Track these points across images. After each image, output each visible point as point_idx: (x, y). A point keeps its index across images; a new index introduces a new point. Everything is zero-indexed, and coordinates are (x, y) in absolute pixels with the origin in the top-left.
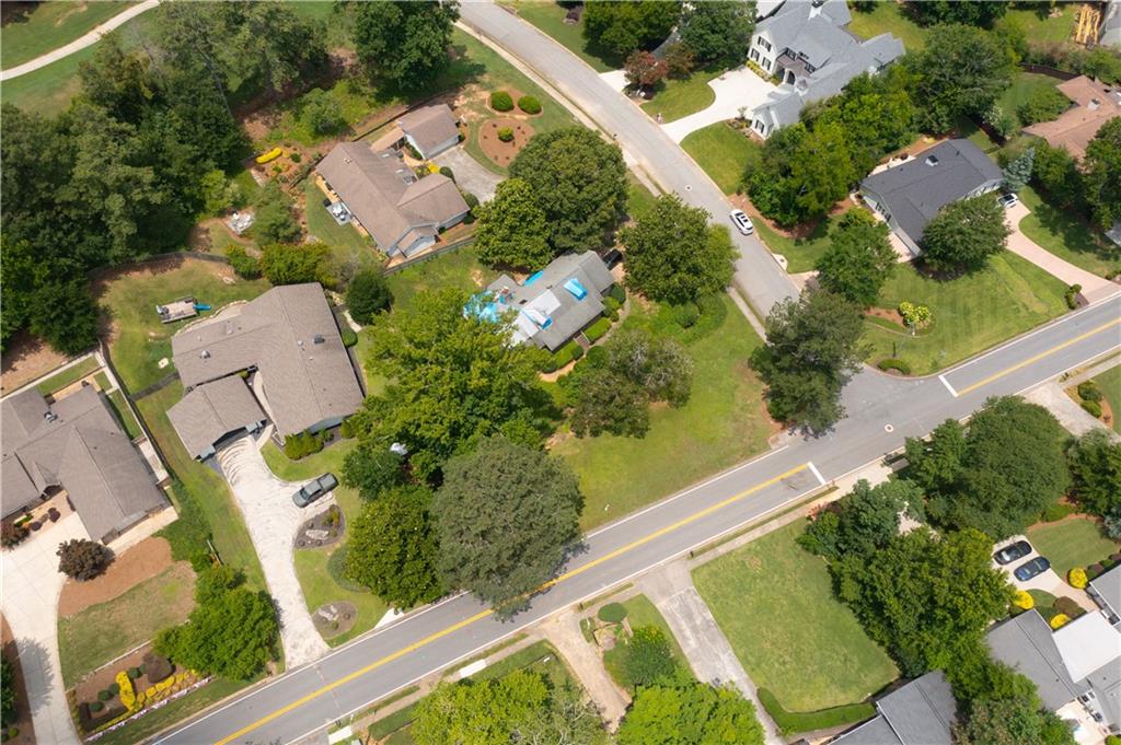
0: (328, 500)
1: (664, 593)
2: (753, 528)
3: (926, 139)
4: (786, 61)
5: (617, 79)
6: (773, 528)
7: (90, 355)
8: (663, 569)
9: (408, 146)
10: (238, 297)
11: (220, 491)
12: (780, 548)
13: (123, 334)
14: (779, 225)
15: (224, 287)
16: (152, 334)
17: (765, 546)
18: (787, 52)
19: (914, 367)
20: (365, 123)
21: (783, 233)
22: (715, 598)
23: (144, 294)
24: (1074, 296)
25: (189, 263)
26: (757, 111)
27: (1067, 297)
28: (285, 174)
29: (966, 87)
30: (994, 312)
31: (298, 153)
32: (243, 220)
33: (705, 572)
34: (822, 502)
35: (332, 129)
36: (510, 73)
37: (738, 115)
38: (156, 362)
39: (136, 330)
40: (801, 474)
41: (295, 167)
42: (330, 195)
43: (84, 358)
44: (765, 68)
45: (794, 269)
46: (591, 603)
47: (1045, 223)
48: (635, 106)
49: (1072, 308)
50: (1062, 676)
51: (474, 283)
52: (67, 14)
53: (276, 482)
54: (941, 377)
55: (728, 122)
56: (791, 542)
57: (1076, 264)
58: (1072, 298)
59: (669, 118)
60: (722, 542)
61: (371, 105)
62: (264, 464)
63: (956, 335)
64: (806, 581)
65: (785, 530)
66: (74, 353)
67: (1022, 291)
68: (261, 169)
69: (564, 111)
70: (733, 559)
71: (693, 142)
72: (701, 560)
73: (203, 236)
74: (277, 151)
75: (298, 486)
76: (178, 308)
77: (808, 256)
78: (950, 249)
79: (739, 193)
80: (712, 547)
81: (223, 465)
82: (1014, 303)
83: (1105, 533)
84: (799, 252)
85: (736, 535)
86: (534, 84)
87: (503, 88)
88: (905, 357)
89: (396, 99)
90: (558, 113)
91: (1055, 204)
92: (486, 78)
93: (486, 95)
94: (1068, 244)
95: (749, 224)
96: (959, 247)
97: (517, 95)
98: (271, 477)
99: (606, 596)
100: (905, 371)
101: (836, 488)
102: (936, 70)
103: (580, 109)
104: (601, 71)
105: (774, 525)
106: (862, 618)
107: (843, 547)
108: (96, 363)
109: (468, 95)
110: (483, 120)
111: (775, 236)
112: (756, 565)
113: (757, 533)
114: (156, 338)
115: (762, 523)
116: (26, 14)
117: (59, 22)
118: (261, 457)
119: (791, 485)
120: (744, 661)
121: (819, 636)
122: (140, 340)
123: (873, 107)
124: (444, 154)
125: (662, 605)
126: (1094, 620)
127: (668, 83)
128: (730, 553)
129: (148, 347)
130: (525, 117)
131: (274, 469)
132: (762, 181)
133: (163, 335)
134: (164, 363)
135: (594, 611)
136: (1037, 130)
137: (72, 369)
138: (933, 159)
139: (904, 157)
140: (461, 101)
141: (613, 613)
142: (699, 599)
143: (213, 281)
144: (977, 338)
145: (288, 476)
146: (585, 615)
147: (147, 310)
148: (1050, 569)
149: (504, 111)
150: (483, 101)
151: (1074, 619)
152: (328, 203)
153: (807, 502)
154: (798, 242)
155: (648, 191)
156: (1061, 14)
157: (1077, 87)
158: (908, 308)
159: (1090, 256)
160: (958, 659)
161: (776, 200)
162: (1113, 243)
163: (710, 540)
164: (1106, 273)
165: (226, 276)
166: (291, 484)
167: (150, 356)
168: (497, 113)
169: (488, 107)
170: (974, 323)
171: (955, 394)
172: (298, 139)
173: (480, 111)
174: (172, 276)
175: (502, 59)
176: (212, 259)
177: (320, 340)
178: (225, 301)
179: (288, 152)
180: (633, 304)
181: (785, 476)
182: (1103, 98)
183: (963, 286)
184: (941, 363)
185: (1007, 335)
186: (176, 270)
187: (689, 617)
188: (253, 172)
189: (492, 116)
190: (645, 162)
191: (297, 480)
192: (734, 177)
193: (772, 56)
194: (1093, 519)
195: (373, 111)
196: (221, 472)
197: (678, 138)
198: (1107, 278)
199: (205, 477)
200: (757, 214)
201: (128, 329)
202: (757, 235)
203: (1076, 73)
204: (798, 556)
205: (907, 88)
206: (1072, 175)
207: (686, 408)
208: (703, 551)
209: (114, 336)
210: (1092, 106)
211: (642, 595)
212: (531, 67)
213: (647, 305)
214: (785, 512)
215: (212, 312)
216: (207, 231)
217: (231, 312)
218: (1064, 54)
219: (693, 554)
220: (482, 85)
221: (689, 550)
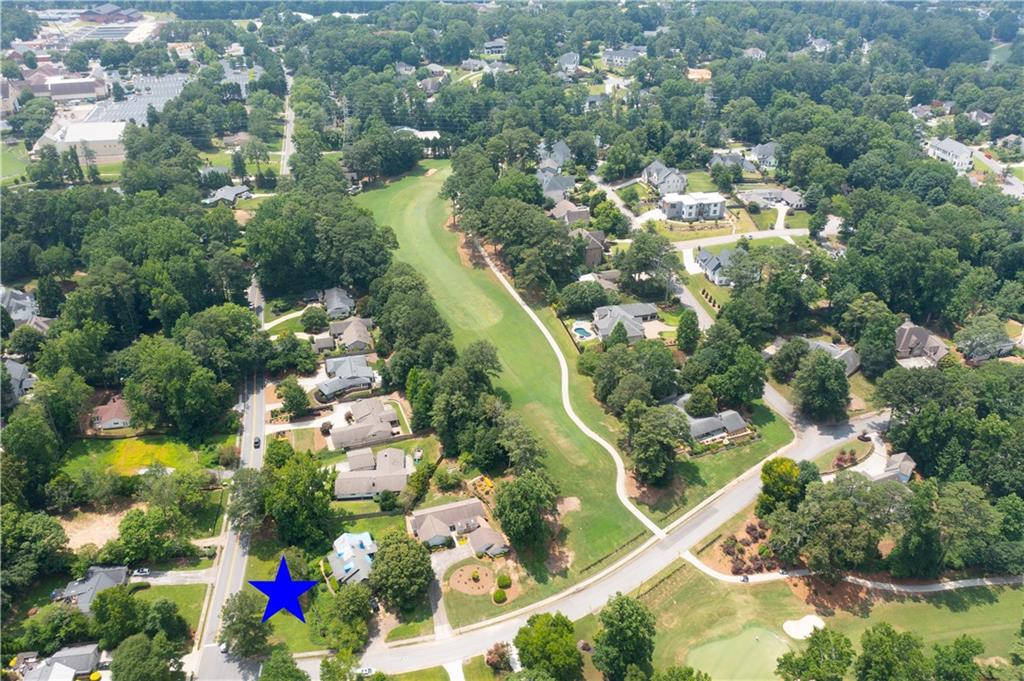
1: (207, 574)
2: (207, 612)
8: (216, 576)
12: (192, 617)
13: (416, 441)
17: (197, 612)
22: (192, 588)
23: (431, 446)
25: (439, 456)
28: (479, 489)
31: (491, 494)
33: (203, 589)
34: (197, 642)
41: (483, 493)
46: (221, 552)
48: (485, 652)
59: (466, 668)
60: (210, 599)
68: (482, 480)
69: (492, 615)
70: (201, 599)
72: (209, 589)
80: (211, 595)
90: (492, 612)
92: (531, 581)
99: (220, 556)
101: (198, 649)
103: (493, 624)
105: (202, 619)
108: (409, 433)
109: (516, 568)
113: (204, 612)
120: (163, 587)
124: (472, 548)
125: (204, 571)
130: (492, 593)
133: (411, 451)
135: (218, 552)
137: (407, 428)
141: (212, 556)
146: (219, 548)
147: (422, 447)
149: (498, 582)
153: (202, 636)
155: (414, 637)
163: (213, 597)
168: (497, 580)
169: (504, 576)
173: (500, 570)
174: (435, 452)
176: (439, 461)
179: (491, 490)
187: (192, 577)
188: (480, 476)
189: (496, 577)
190: (435, 644)
201: (418, 442)
208: (212, 591)
209: (417, 438)
214: (204, 625)
215: (415, 465)
216: (455, 463)
219: (213, 587)
220: (525, 578)
221: (216, 586)
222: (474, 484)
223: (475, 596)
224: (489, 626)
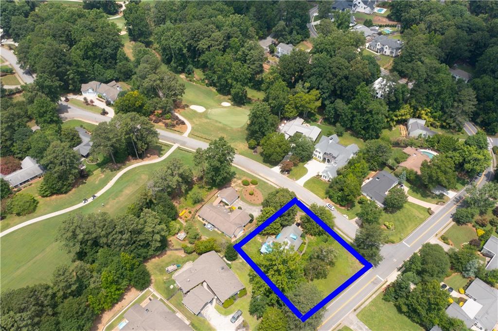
0: (241, 319)
1: (351, 323)
2: (369, 298)
3: (372, 172)
4: (325, 156)
5: (277, 169)
6: (374, 297)
7: (147, 289)
8: (348, 317)
9: (223, 202)
10: (188, 260)
11: (206, 323)
12: (379, 303)
13: (156, 280)
14: (341, 205)
15: (182, 258)
16: (165, 278)
17: (374, 303)
18: (325, 153)
19: (395, 241)
20: (207, 197)
21: (343, 208)
22: (366, 321)
23: (158, 265)
24: (430, 211)
25: (169, 253)
26: (323, 173)
27: (428, 212)
28: (188, 218)
29: (380, 156)
30: (410, 220)
31: (190, 210)
32: (182, 235)
33: (360, 315)
34: (385, 286)
35: (198, 201)
36: (244, 173)
37: (317, 174)
38: (169, 287)
39: (159, 278)
40: (376, 279)
41: (191, 215)
42: (204, 222)
43: (145, 291)
44: (319, 159)
45: (351, 218)
47: (414, 191)
48: (285, 177)
49: (431, 215)
50: (468, 319)
51: (259, 242)
52: (99, 179)
53: (223, 317)
54: (403, 242)
55: (314, 177)
56: (381, 300)
57: (427, 201)
58: (429, 212)
59: (297, 179)
60: (362, 305)
61: (207, 191)
62: (216, 311)
63: (403, 229)
64: (389, 309)
65: (378, 296)
66: (142, 289)
67: (416, 212)
68: (181, 218)
69: (265, 182)
70: (367, 309)
71: (307, 185)
72: (358, 311)
73: (170, 243)
74: (184, 211)
75: (230, 316)
76: (171, 268)
77: (353, 214)
78: (394, 204)
79: (326, 198)
80: (359, 306)
81: (204, 315)
82: (415, 216)
83: (464, 277)
84: (350, 213)
85: (365, 302)
86: (253, 176)
87: (244, 178)
88: (391, 238)
89: (214, 188)
90: (263, 183)
91: (415, 185)
92: (237, 176)
93: (240, 181)
94: (422, 196)
95: (333, 207)
96: (396, 203)
97: (250, 180)
98: (220, 316)
99: (335, 329)
100: (393, 242)
101: (387, 281)
102: (371, 153)
104: (271, 168)
105: (374, 296)
106: (409, 317)
107: (397, 297)
108: (150, 291)
109: (234, 182)
110: (242, 189)
111: (342, 209)
112: (374, 309)
113: (370, 300)
114: (167, 279)
115: (371, 296)
116: (84, 181)
117: (97, 182)
118: (215, 309)
119: (374, 283)
121: (399, 325)
122: (161, 281)
123: (359, 167)
124: (235, 202)
125: (352, 327)
126: (470, 301)
127: (293, 168)
128: (365, 307)
129: (165, 283)
130: (254, 186)
131: (221, 313)
132: (333, 193)
133: (168, 278)
134: (172, 287)
136: (403, 164)
137: (143, 295)
138: (378, 178)
139: (368, 179)
140: (233, 185)
142: (361, 323)
143: (178, 257)
144: (409, 229)
145: (226, 314)
147: (162, 270)
148: (454, 291)
149: (248, 185)
150: (240, 184)
151: (465, 302)
152: (205, 225)
153: (381, 287)
154: (348, 210)
156: (395, 129)
157: (408, 150)
158: (387, 224)
159: (429, 198)
160: (441, 320)
161: (339, 199)
162: (433, 193)
163: (357, 305)
164: (436, 203)
165: (182, 254)
166: (227, 316)
167: (166, 285)
168: (246, 187)
169: (242, 185)
170: (406, 224)
171: (409, 246)
172: (189, 206)
173: (240, 187)
174: (164, 257)
175: (239, 169)
176: (176, 250)
177: (223, 268)
178: (184, 262)
179: (187, 211)
180: (308, 238)
181: (372, 280)
182: (416, 152)
183: (399, 214)
184: (402, 238)
185: (416, 226)
186: (165, 256)
187: (361, 329)
188: (179, 219)
189: (244, 188)
191: (229, 314)
192: (323, 193)
193: (321, 155)
194: (459, 274)
195: (208, 193)
196: (204, 317)
197: (302, 185)
198: (437, 204)
199: (200, 320)
200: (334, 203)
201: (157, 278)
202: (336, 210)
203: (406, 146)
204: (384, 303)
205: (364, 159)
206: (417, 176)
207: (335, 267)
208: (357, 308)
209: (153, 281)
210: (415, 155)
211: (345, 326)
212: (249, 170)
213: (312, 238)
214: (376, 291)
215: (182, 267)
216: (171, 241)
217: (188, 266)
218: (401, 141)
219: (355, 310)
220: (237, 178)
221: (353, 309)
222: (186, 221)
223: (261, 192)
224: (271, 182)
